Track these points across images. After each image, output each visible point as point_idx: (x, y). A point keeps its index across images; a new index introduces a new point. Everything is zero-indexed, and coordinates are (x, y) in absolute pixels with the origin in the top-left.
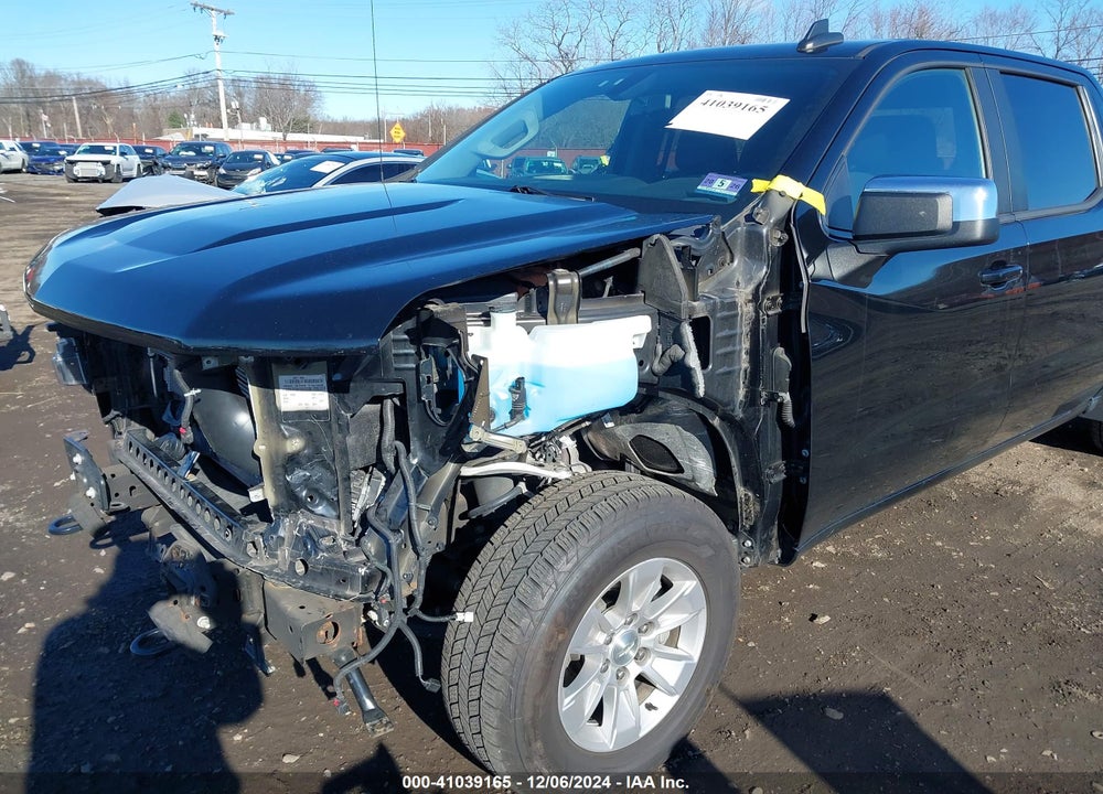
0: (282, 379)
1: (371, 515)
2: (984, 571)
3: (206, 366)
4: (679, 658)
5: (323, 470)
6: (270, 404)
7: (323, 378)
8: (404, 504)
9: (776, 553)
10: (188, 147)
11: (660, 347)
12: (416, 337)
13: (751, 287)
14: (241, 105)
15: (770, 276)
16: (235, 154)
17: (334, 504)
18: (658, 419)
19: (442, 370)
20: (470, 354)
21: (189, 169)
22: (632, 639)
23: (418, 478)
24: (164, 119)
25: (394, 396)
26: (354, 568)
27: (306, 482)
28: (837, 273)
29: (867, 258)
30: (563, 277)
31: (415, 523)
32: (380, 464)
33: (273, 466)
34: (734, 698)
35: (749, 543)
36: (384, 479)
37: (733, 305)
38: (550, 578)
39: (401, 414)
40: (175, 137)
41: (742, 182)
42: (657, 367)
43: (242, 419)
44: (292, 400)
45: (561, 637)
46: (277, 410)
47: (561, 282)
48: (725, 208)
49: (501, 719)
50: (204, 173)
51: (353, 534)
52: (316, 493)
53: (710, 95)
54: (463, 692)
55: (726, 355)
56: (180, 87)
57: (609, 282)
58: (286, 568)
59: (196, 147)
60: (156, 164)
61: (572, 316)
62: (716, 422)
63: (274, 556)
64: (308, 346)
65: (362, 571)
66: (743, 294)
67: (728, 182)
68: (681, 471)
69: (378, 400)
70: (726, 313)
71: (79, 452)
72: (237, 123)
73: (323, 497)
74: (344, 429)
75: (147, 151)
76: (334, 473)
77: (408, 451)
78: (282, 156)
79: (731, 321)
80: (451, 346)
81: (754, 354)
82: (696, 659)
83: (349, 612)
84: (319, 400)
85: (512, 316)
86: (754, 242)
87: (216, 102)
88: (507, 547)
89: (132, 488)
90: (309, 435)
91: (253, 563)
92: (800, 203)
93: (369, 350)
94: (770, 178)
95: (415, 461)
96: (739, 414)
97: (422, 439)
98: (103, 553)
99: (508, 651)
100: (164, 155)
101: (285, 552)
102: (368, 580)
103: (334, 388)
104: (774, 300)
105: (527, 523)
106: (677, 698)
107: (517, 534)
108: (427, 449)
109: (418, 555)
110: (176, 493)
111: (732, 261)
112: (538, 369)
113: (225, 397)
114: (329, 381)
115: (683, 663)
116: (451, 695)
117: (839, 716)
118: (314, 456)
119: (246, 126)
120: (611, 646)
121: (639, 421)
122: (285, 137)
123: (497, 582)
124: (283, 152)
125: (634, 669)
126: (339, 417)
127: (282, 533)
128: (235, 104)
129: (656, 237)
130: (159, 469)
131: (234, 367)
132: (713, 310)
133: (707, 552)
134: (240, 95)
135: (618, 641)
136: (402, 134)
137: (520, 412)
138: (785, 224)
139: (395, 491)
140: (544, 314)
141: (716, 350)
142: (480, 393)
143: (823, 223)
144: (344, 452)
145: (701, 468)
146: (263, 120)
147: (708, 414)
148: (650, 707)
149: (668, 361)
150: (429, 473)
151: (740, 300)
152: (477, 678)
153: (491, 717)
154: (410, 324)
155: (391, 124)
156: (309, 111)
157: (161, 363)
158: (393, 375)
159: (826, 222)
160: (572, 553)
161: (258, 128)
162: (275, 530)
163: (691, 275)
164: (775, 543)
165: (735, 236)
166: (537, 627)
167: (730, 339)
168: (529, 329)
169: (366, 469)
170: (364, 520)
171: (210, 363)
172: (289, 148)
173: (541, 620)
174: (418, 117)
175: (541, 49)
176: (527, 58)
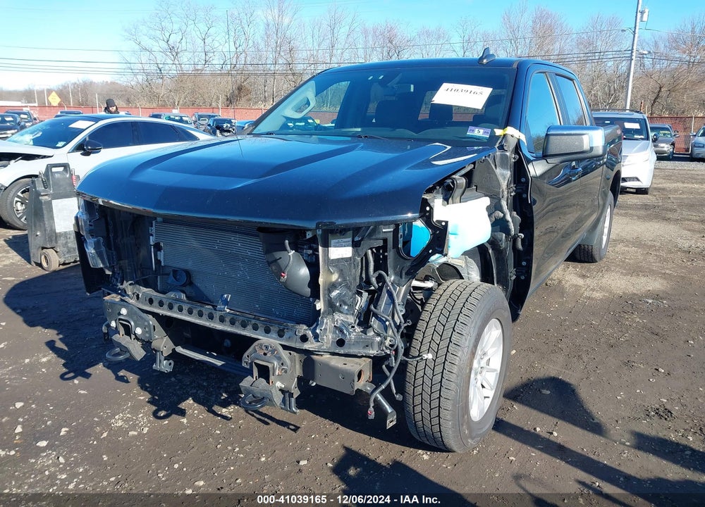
0: (333, 242)
1: (375, 310)
5: (346, 289)
6: (327, 256)
7: (350, 239)
13: (506, 182)
20: (435, 220)
22: (479, 362)
23: (394, 288)
26: (373, 338)
27: (339, 297)
29: (551, 166)
30: (459, 179)
33: (325, 289)
38: (467, 331)
41: (489, 130)
44: (336, 253)
46: (329, 259)
47: (459, 182)
49: (453, 405)
52: (343, 303)
54: (426, 396)
58: (330, 345)
61: (458, 199)
63: (324, 339)
65: (379, 339)
66: (504, 185)
67: (482, 131)
71: (125, 307)
73: (346, 304)
74: (356, 266)
84: (348, 252)
86: (504, 160)
90: (341, 271)
91: (306, 346)
92: (520, 140)
94: (503, 128)
95: (391, 280)
97: (395, 268)
99: (455, 370)
101: (330, 336)
103: (355, 245)
104: (512, 188)
105: (439, 307)
106: (494, 391)
107: (437, 313)
108: (397, 274)
112: (456, 226)
114: (353, 241)
115: (495, 373)
116: (416, 401)
117: (548, 392)
118: (342, 282)
123: (437, 338)
125: (479, 378)
126: (355, 260)
127: (326, 327)
129: (483, 158)
130: (191, 310)
136: (58, 100)
138: (516, 150)
148: (485, 397)
149: (493, 220)
150: (398, 286)
152: (436, 387)
153: (448, 405)
158: (382, 235)
160: (473, 318)
162: (322, 325)
166: (466, 355)
173: (467, 352)
174: (61, 88)
175: (155, 43)
176: (146, 49)
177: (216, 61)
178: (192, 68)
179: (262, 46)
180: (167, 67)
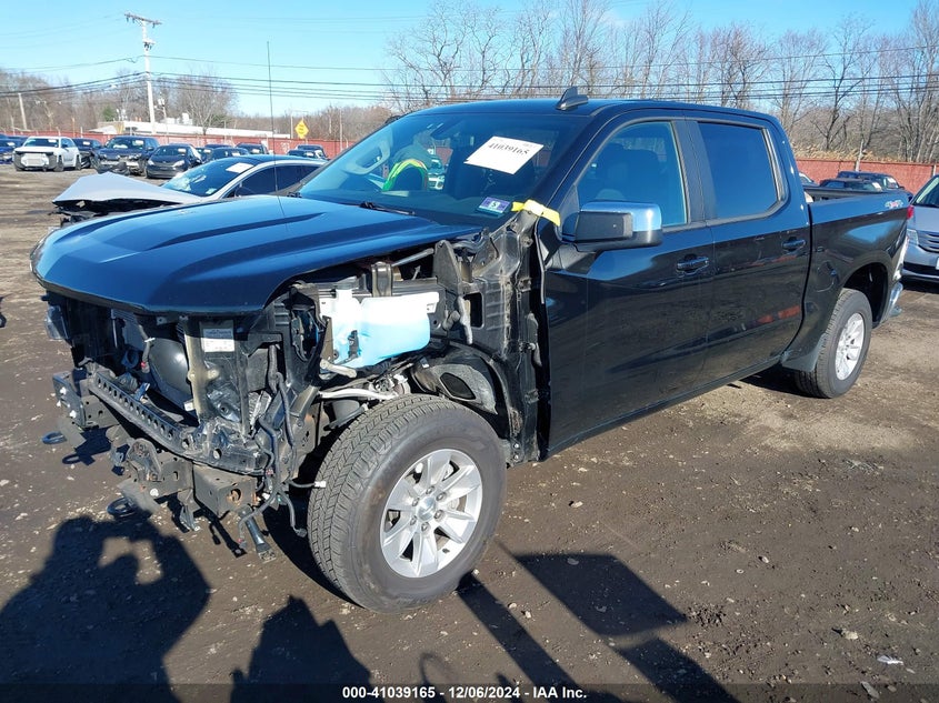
0: (205, 331)
1: (261, 421)
2: (697, 474)
3: (159, 323)
4: (464, 518)
5: (231, 391)
6: (198, 347)
7: (231, 330)
8: (282, 413)
9: (536, 453)
10: (121, 141)
11: (447, 312)
12: (289, 304)
13: (509, 274)
14: (166, 101)
15: (522, 267)
16: (162, 148)
17: (238, 413)
18: (456, 361)
19: (306, 326)
20: (321, 316)
21: (122, 160)
22: (432, 503)
23: (291, 396)
24: (98, 112)
25: (276, 343)
26: (251, 453)
27: (220, 399)
28: (565, 265)
29: (583, 255)
30: (381, 267)
31: (289, 425)
32: (268, 388)
33: (199, 388)
34: (509, 553)
35: (517, 446)
36: (270, 398)
37: (497, 286)
38: (374, 458)
39: (280, 355)
40: (109, 130)
41: (507, 204)
42: (445, 325)
43: (180, 357)
44: (212, 345)
45: (380, 496)
46: (202, 351)
47: (380, 270)
48: (494, 221)
49: (343, 548)
50: (135, 164)
51: (250, 434)
52: (227, 407)
53: (495, 140)
54: (320, 533)
55: (493, 318)
56: (114, 87)
57: (418, 269)
58: (208, 455)
59: (127, 141)
60: (93, 155)
61: (389, 292)
62: (491, 363)
63: (200, 447)
64: (222, 310)
65: (256, 455)
66: (504, 279)
67: (498, 204)
68: (474, 398)
69: (266, 345)
70: (492, 290)
71: (64, 385)
72: (163, 118)
73: (231, 409)
74: (244, 364)
75: (85, 143)
76: (238, 393)
77: (285, 378)
78: (203, 150)
79: (496, 295)
80: (310, 310)
81: (514, 317)
82: (476, 520)
83: (247, 483)
84: (228, 345)
85: (350, 292)
86: (511, 244)
87: (145, 98)
88: (349, 441)
89: (101, 412)
90: (222, 367)
91: (186, 452)
92: (542, 219)
93: (259, 312)
94: (524, 201)
95: (289, 385)
96: (504, 357)
97: (294, 371)
98: (73, 466)
99: (347, 504)
100: (100, 147)
101: (207, 445)
102: (259, 461)
103: (239, 337)
104: (526, 282)
105: (362, 426)
106: (463, 545)
107: (356, 432)
108: (297, 377)
109: (291, 445)
110: (133, 412)
111: (498, 256)
112: (366, 325)
113: (169, 343)
114: (235, 333)
115: (467, 521)
116: (313, 538)
117: (576, 563)
118: (225, 381)
119: (170, 120)
120: (417, 508)
121: (445, 363)
122: (204, 131)
123: (341, 463)
124: (203, 146)
125: (434, 524)
126: (241, 356)
127: (205, 432)
128: (161, 101)
129: (442, 242)
130: (121, 397)
131: (175, 324)
132: (483, 289)
133: (480, 446)
134: (165, 93)
135: (422, 504)
136: (306, 131)
137: (355, 353)
138: (531, 232)
139: (277, 404)
140: (371, 290)
141: (486, 315)
142: (326, 340)
143: (558, 232)
144: (244, 379)
145: (485, 395)
146: (186, 116)
147: (485, 357)
148: (446, 551)
149: (451, 321)
150: (298, 393)
151: (502, 283)
152: (328, 523)
153: (337, 547)
154: (285, 296)
155: (296, 121)
156: (226, 108)
157: (121, 323)
158: (275, 329)
159: (560, 230)
160: (388, 443)
161: (181, 122)
162: (201, 431)
163: (468, 267)
164: (535, 446)
165: (498, 242)
166: (365, 489)
167: (496, 308)
168: (360, 301)
169: (259, 392)
170: (258, 425)
171: (161, 321)
172: (210, 142)
173: (368, 485)
174: (321, 114)
175: (424, 59)
176: (412, 67)
177: (497, 81)
178: (464, 90)
179: (557, 62)
180: (435, 90)
